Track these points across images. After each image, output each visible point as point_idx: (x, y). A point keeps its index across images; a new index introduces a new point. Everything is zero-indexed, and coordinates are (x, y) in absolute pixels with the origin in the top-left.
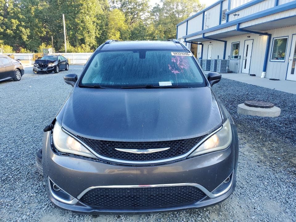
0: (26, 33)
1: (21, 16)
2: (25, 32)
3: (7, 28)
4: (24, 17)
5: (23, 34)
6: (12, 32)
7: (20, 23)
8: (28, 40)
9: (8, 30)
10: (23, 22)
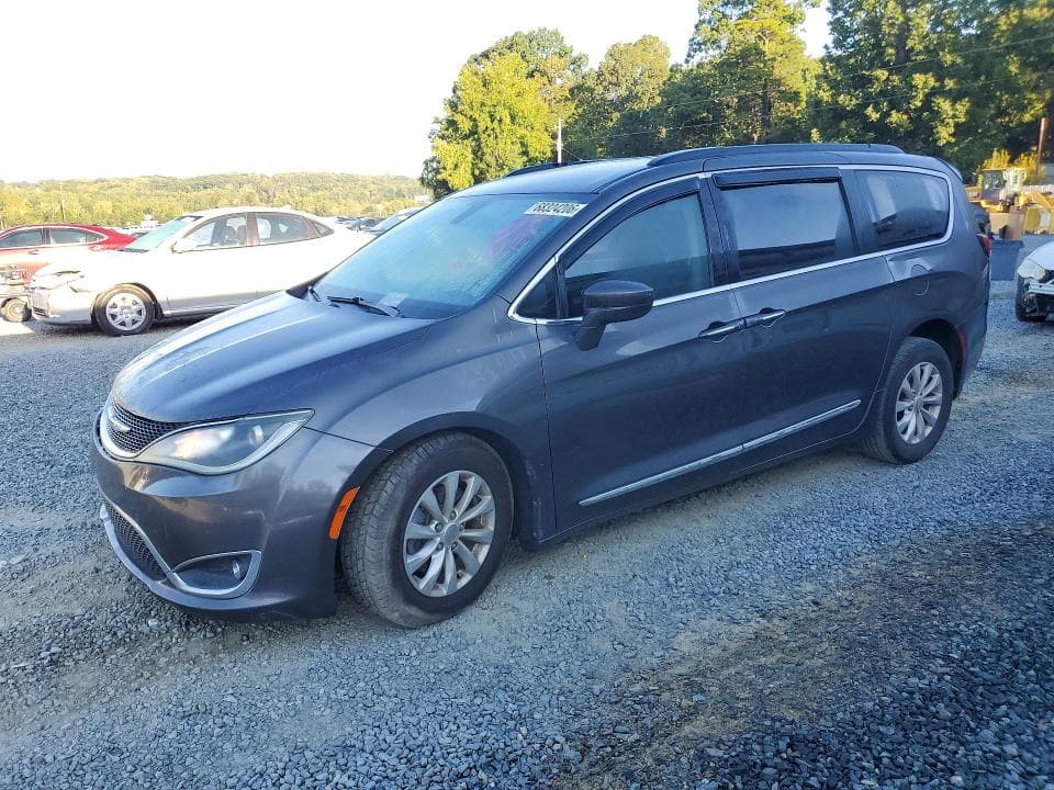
0: (954, 116)
1: (948, 59)
2: (951, 113)
3: (894, 106)
4: (959, 60)
5: (943, 121)
6: (905, 117)
7: (937, 85)
8: (953, 140)
9: (893, 112)
10: (951, 78)
